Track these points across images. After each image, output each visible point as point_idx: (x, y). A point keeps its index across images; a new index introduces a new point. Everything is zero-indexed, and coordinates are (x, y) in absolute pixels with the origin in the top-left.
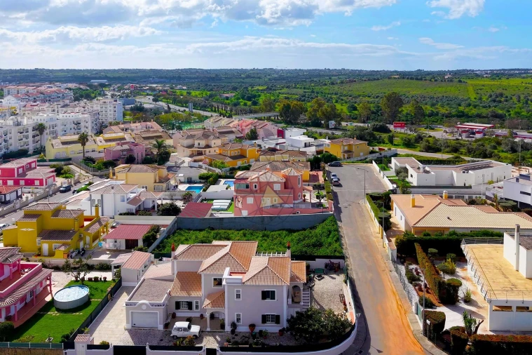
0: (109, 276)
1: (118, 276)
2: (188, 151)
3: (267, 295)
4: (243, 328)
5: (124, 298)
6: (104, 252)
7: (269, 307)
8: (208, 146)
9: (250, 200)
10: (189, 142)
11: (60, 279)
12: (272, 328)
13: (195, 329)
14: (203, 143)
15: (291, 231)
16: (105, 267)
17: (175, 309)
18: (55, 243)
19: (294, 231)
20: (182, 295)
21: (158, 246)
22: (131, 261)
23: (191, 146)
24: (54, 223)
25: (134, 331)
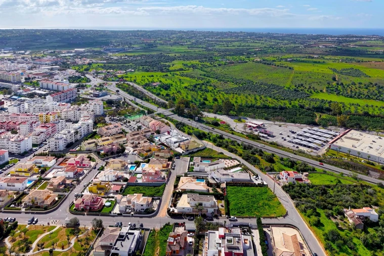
0: (113, 199)
1: (116, 200)
2: (132, 145)
3: (142, 205)
4: (138, 211)
5: (118, 205)
6: (111, 193)
7: (142, 207)
8: (139, 143)
9: (146, 177)
10: (132, 141)
11: (104, 200)
12: (143, 211)
13: (130, 211)
14: (137, 142)
15: (155, 187)
16: (113, 197)
17: (127, 207)
18: (101, 191)
19: (156, 187)
20: (127, 205)
21: (123, 192)
22: (118, 196)
23: (133, 143)
24: (100, 186)
25: (120, 211)
